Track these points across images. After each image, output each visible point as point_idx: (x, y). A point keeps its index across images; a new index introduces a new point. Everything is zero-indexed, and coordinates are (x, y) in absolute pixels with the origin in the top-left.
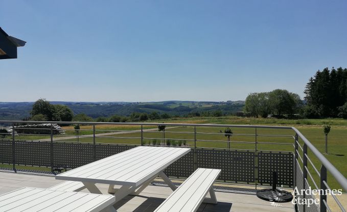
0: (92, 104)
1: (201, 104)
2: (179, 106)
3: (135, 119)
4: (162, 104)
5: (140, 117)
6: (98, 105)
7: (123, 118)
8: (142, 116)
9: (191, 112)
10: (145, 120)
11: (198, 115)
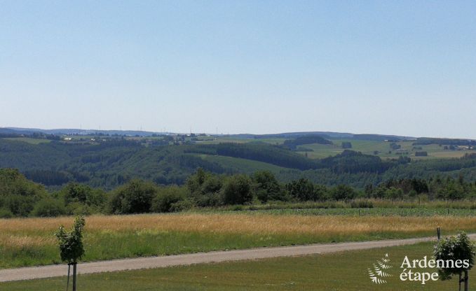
0: (36, 134)
1: (425, 148)
2: (340, 151)
3: (205, 198)
4: (281, 142)
5: (222, 191)
6: (54, 140)
7: (161, 192)
8: (232, 188)
9: (386, 177)
10: (242, 202)
11: (419, 188)
